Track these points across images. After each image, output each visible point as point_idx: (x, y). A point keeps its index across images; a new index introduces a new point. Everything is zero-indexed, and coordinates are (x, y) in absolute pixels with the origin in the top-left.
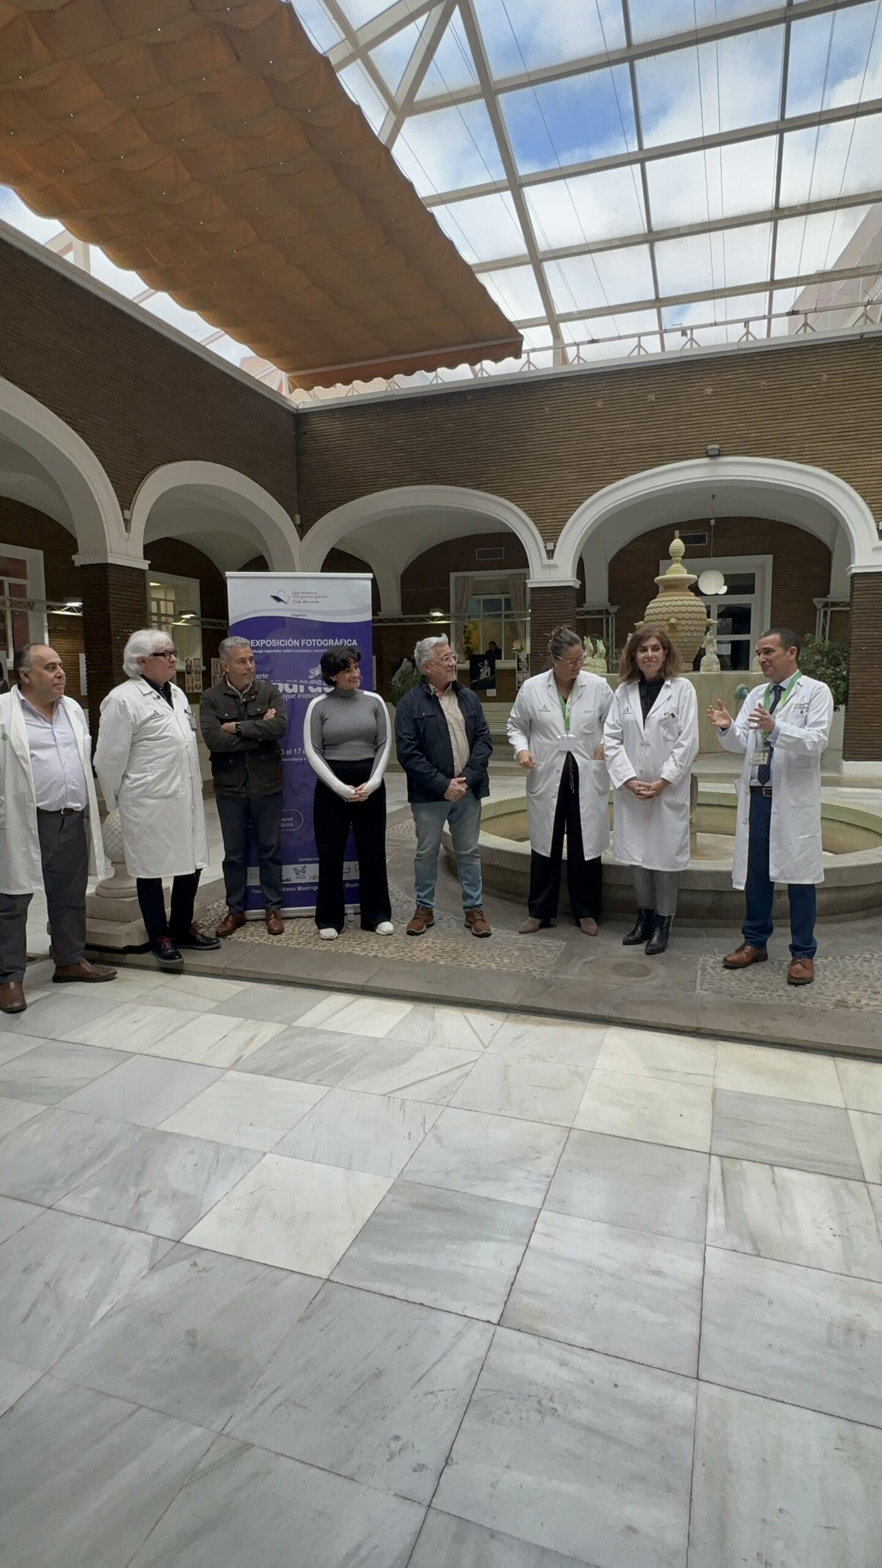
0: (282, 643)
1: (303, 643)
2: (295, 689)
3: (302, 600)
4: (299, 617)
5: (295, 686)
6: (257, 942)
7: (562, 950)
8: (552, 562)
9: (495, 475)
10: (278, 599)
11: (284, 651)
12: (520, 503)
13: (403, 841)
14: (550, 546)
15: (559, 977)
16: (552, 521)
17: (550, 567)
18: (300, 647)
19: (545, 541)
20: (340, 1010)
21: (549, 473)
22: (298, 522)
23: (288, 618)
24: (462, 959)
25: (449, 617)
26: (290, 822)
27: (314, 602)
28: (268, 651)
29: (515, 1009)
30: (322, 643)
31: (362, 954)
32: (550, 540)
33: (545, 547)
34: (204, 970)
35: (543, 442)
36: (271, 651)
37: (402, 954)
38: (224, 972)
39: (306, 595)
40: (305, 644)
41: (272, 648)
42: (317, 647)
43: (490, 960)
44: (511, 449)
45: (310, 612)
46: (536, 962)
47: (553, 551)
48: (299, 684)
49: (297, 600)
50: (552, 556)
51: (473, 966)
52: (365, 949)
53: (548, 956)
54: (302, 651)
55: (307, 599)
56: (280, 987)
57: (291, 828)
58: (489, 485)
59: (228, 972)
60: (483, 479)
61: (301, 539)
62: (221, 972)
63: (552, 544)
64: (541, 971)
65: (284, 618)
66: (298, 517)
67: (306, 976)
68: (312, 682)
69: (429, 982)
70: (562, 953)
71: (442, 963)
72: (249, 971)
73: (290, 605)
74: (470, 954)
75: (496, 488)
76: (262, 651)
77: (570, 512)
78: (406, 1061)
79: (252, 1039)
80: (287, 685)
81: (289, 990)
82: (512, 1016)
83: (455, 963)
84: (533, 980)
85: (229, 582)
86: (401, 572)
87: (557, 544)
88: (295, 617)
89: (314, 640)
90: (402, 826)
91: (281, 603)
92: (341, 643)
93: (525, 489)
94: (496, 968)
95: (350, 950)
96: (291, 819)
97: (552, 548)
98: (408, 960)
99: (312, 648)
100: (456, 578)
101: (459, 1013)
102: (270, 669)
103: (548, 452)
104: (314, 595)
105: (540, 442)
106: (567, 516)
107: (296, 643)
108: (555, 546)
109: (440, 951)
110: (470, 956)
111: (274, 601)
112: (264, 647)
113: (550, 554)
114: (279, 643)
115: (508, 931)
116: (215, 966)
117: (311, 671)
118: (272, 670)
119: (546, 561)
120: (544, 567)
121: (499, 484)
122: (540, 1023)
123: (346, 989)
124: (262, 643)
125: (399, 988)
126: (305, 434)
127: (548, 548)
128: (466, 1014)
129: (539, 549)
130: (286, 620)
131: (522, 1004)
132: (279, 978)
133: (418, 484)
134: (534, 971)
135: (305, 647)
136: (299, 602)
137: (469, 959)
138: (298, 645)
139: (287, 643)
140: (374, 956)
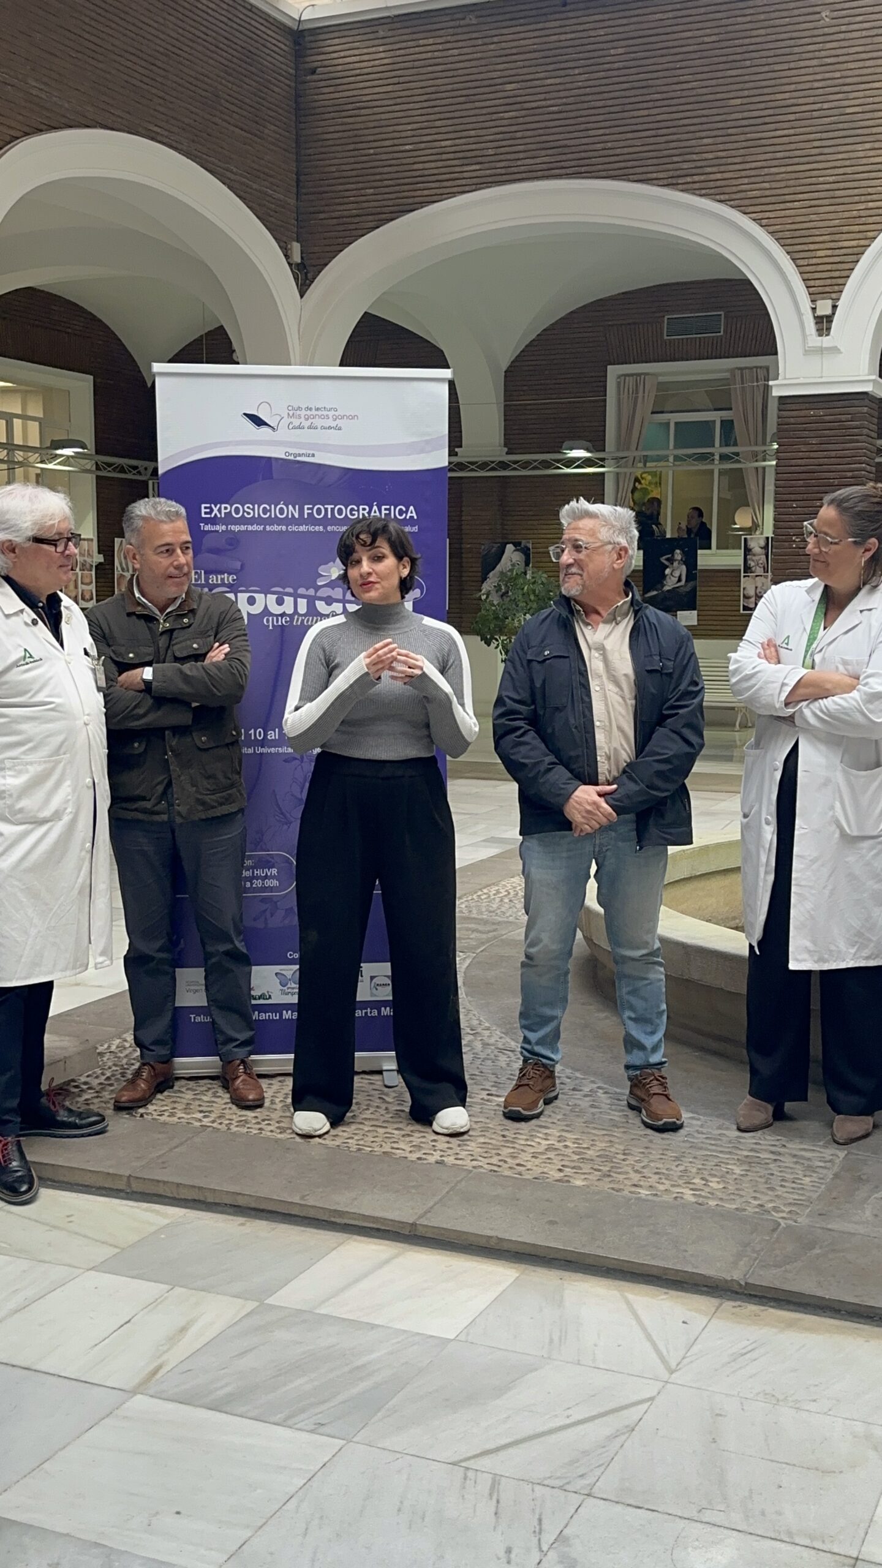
0: (265, 511)
1: (306, 511)
2: (288, 607)
3: (307, 424)
4: (298, 459)
5: (289, 601)
6: (197, 1124)
7: (836, 1169)
8: (826, 341)
9: (710, 156)
10: (257, 421)
11: (268, 528)
12: (760, 215)
13: (499, 923)
14: (824, 308)
15: (829, 1226)
16: (829, 252)
17: (821, 351)
18: (301, 521)
19: (814, 297)
20: (365, 1275)
21: (826, 150)
22: (297, 258)
23: (277, 459)
24: (621, 1177)
25: (603, 460)
26: (272, 877)
27: (330, 428)
28: (233, 528)
29: (737, 1293)
30: (346, 512)
31: (413, 1157)
32: (824, 295)
33: (814, 309)
34: (88, 1180)
35: (816, 85)
36: (243, 528)
37: (495, 1160)
38: (129, 1184)
39: (314, 412)
40: (311, 515)
41: (243, 521)
42: (334, 521)
43: (681, 1182)
44: (745, 101)
45: (325, 448)
46: (780, 1191)
47: (829, 319)
48: (296, 596)
49: (296, 422)
50: (829, 329)
51: (644, 1192)
52: (418, 1147)
53: (808, 1179)
54: (303, 528)
55: (318, 422)
56: (241, 1220)
57: (271, 889)
58: (696, 178)
59: (136, 1186)
60: (685, 165)
61: (302, 296)
62: (121, 1185)
63: (829, 302)
64: (790, 1212)
65: (269, 460)
66: (296, 248)
67: (296, 1199)
68: (325, 592)
69: (552, 1223)
70: (836, 1176)
71: (579, 1183)
72: (178, 1185)
73: (283, 434)
74: (638, 1166)
75: (712, 184)
76: (224, 528)
77: (870, 234)
78: (500, 1391)
79: (183, 1330)
80: (272, 598)
81: (260, 1228)
82: (728, 1305)
83: (606, 1185)
84: (774, 1230)
85: (159, 382)
86: (505, 365)
87: (840, 303)
88: (292, 458)
89: (329, 507)
90: (498, 892)
91: (264, 429)
92: (383, 512)
93: (774, 185)
94: (693, 1199)
95: (387, 1148)
96: (274, 871)
97: (829, 312)
98: (507, 1173)
99: (325, 521)
100: (619, 377)
101: (616, 1293)
102: (238, 565)
103: (826, 106)
104: (331, 414)
105: (808, 85)
106: (862, 242)
107: (293, 511)
108: (835, 307)
109: (576, 1157)
110: (637, 1171)
111: (250, 425)
112: (228, 519)
113: (824, 324)
114: (257, 511)
115: (721, 1121)
116: (111, 1171)
117: (322, 570)
118: (242, 566)
119: (815, 340)
120: (808, 352)
121: (719, 176)
122: (790, 1325)
123: (378, 1230)
124: (223, 511)
125: (489, 1233)
126: (313, 72)
127: (819, 313)
128: (630, 1296)
129: (800, 314)
130: (273, 462)
131: (750, 1281)
132: (241, 1201)
133: (547, 177)
134: (775, 1209)
135: (312, 521)
136: (300, 427)
137: (635, 1177)
138: (297, 516)
139: (275, 511)
140: (437, 1162)
